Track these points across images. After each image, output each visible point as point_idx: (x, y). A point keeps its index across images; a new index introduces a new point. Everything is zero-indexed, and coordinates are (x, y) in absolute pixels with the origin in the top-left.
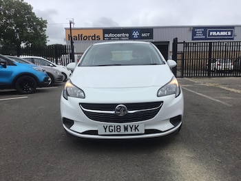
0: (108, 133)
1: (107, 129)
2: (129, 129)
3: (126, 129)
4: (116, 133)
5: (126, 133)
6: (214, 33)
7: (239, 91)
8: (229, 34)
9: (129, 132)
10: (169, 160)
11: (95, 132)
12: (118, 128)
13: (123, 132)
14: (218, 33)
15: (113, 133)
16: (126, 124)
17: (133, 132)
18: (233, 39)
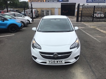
0: (50, 63)
1: (50, 62)
2: (59, 62)
3: (57, 62)
4: (54, 63)
5: (57, 63)
7: (105, 32)
9: (59, 63)
10: (74, 73)
11: (46, 63)
12: (55, 62)
13: (56, 63)
15: (52, 63)
16: (57, 60)
17: (60, 63)
18: (105, 2)
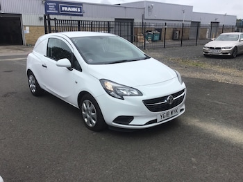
0: (163, 119)
1: (162, 116)
2: (173, 112)
6: (66, 9)
8: (79, 10)
11: (155, 121)
12: (168, 114)
13: (170, 116)
14: (69, 9)
15: (165, 118)
16: (172, 109)
17: (175, 114)
18: (82, 15)
